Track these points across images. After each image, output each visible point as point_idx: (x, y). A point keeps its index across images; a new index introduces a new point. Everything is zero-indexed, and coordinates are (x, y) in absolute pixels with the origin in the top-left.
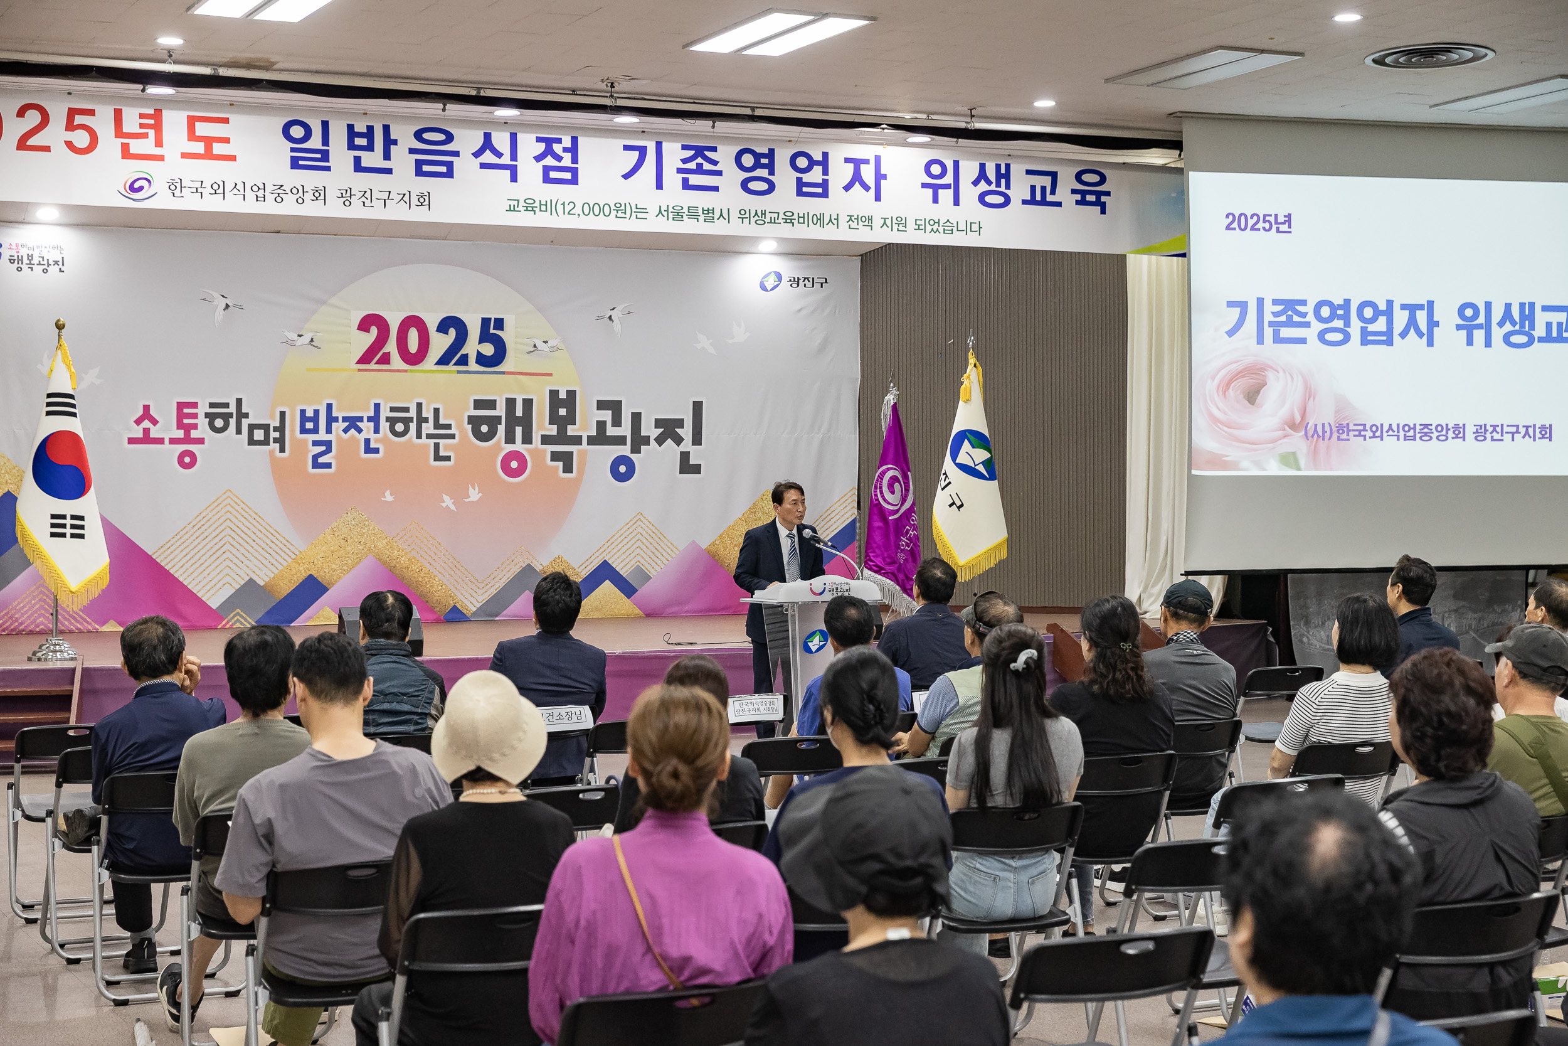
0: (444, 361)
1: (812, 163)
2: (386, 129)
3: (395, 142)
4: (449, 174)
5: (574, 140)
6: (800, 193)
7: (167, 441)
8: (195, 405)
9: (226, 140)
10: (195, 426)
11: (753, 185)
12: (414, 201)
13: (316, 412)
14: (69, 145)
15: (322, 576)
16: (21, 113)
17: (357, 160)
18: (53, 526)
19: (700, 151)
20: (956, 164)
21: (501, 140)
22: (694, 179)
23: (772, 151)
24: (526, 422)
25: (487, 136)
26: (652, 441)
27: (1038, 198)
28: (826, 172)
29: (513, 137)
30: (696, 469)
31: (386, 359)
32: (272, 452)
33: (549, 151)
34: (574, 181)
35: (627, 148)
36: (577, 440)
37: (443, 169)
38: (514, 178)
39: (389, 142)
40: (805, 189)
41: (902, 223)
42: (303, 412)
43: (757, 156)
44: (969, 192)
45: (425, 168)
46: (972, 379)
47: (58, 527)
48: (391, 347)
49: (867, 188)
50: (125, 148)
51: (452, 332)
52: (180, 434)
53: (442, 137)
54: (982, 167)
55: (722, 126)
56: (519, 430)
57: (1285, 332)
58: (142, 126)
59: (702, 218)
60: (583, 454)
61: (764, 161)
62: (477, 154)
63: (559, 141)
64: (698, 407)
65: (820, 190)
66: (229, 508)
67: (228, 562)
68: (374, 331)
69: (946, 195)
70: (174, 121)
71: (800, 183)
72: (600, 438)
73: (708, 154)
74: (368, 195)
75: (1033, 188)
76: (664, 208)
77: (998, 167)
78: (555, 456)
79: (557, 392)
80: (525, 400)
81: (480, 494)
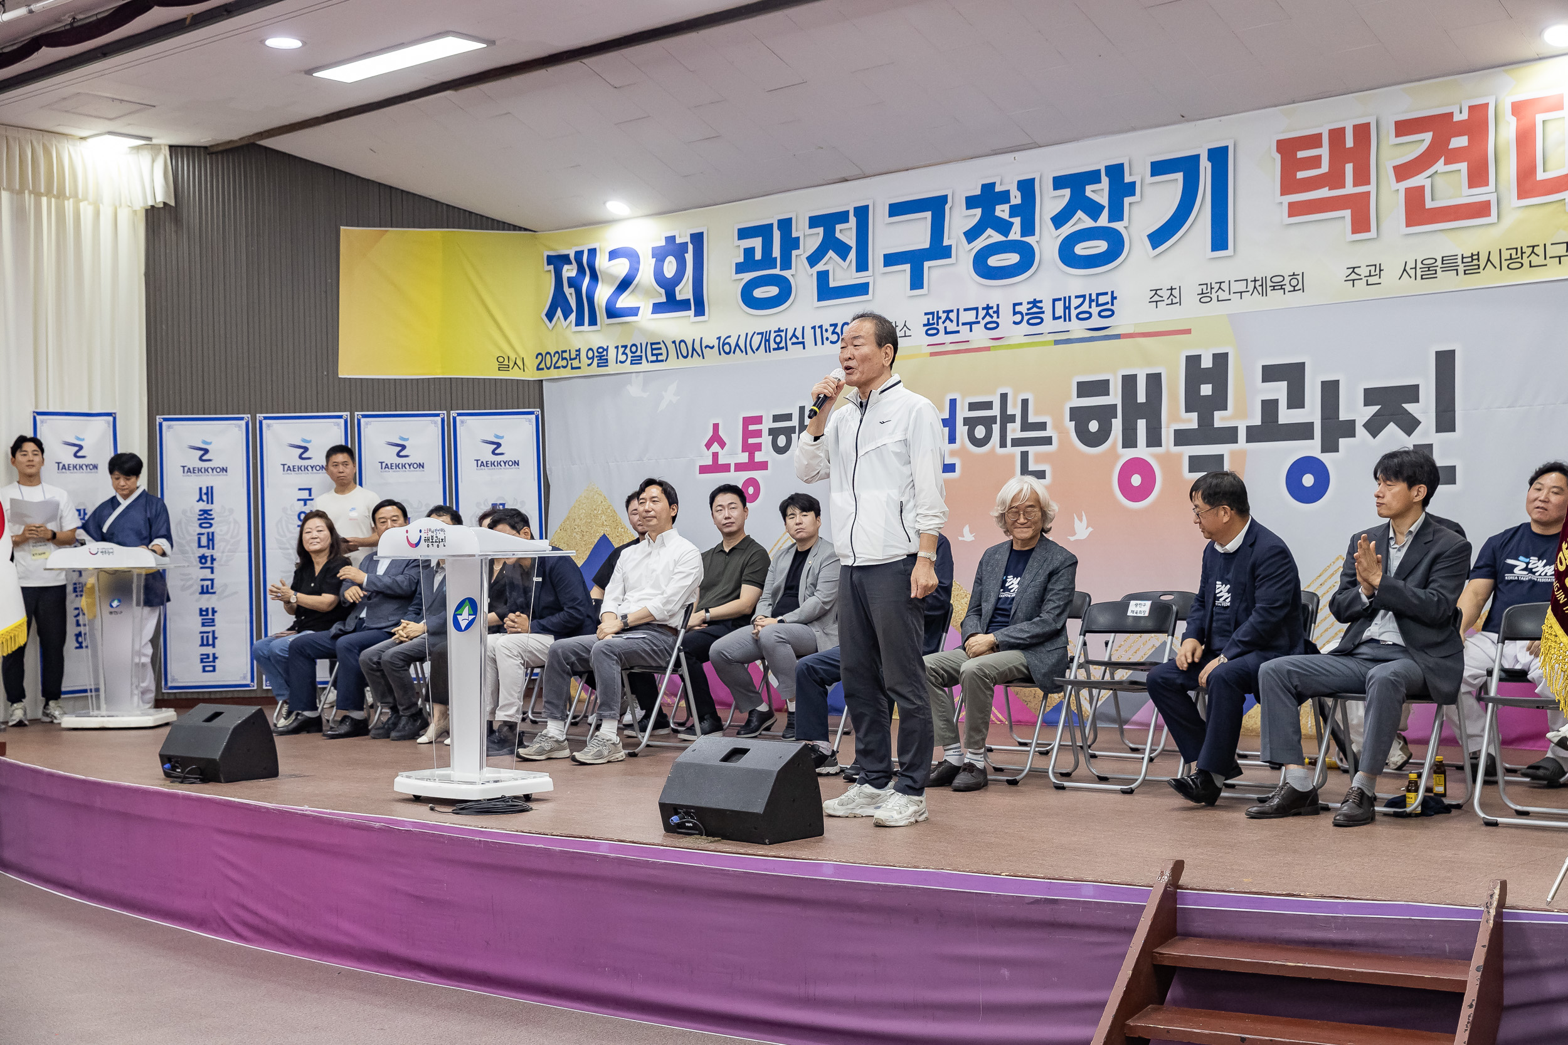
7: (733, 468)
8: (758, 420)
10: (759, 447)
24: (1152, 411)
26: (1360, 430)
36: (1229, 436)
52: (745, 458)
56: (1142, 424)
60: (1241, 457)
64: (1446, 360)
72: (1269, 429)
78: (1197, 464)
79: (1198, 358)
80: (1150, 377)
81: (1090, 529)
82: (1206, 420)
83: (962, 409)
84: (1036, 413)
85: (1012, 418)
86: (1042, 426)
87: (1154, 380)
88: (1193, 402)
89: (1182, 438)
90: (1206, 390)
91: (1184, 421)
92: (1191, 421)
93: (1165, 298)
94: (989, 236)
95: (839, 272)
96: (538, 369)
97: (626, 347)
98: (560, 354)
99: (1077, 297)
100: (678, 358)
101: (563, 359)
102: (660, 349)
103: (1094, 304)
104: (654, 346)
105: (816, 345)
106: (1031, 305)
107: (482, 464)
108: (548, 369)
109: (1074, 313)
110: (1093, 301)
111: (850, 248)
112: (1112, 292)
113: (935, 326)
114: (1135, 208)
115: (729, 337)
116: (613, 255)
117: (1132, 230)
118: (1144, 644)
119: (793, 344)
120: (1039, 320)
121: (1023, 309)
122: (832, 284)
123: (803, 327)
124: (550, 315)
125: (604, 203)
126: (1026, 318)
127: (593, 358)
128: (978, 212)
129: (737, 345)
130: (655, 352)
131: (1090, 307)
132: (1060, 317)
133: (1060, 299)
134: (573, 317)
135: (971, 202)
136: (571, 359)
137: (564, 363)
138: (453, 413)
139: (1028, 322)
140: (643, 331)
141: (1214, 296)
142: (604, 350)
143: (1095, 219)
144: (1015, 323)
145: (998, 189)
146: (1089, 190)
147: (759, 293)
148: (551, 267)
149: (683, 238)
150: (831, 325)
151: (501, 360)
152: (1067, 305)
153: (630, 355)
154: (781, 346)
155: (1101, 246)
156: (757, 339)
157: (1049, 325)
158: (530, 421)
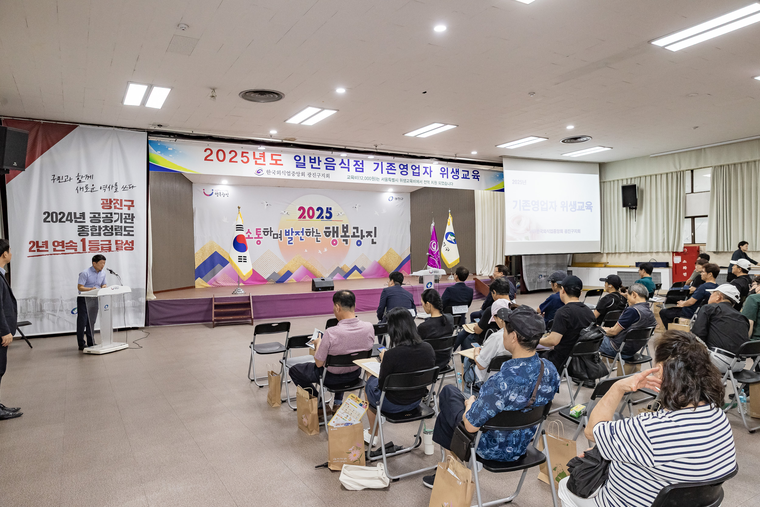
0: (318, 218)
1: (416, 168)
2: (319, 158)
3: (321, 161)
4: (334, 169)
5: (363, 161)
6: (413, 175)
7: (254, 238)
8: (260, 229)
9: (281, 160)
10: (260, 234)
11: (403, 173)
12: (326, 176)
13: (289, 230)
14: (242, 161)
15: (291, 270)
16: (230, 153)
17: (312, 165)
18: (239, 259)
19: (391, 164)
20: (447, 168)
21: (346, 161)
22: (390, 171)
23: (407, 165)
24: (337, 232)
25: (342, 160)
26: (365, 236)
27: (465, 177)
28: (419, 170)
29: (348, 160)
30: (375, 243)
31: (305, 218)
32: (279, 240)
33: (357, 164)
34: (363, 171)
35: (374, 163)
36: (349, 236)
37: (332, 168)
38: (349, 171)
39: (319, 161)
40: (415, 174)
41: (436, 182)
42: (286, 230)
43: (404, 166)
44: (450, 175)
45: (328, 168)
46: (450, 220)
47: (240, 259)
48: (306, 214)
49: (428, 174)
50: (256, 162)
51: (320, 211)
52: (257, 236)
53: (332, 160)
54: (453, 169)
55: (396, 159)
56: (335, 234)
57: (526, 208)
58: (260, 156)
59: (392, 181)
60: (350, 240)
61: (405, 167)
62: (340, 164)
63: (359, 161)
64: (375, 228)
65: (418, 174)
66: (269, 254)
67: (269, 268)
68: (302, 210)
69: (445, 176)
70: (268, 155)
71: (413, 173)
72: (354, 236)
73: (393, 165)
74: (315, 174)
75: (464, 174)
76: (383, 178)
77: (456, 169)
78: (344, 240)
82: (345, 234)
86: (320, 234)
87: (337, 228)
88: (343, 231)
89: (342, 236)
90: (345, 230)
92: (343, 234)
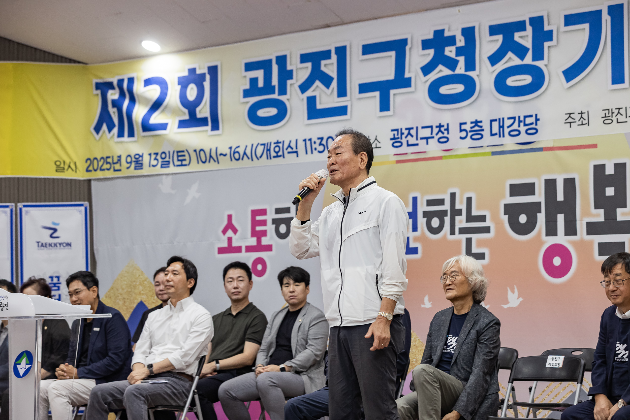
7: (244, 249)
8: (264, 212)
10: (264, 233)
24: (569, 208)
52: (253, 242)
56: (561, 218)
78: (601, 249)
79: (604, 166)
80: (565, 180)
81: (521, 299)
82: (610, 215)
83: (422, 205)
84: (478, 208)
85: (459, 212)
86: (482, 218)
87: (570, 183)
88: (600, 201)
89: (593, 228)
90: (610, 191)
91: (594, 216)
92: (599, 216)
93: (577, 120)
94: (441, 71)
95: (323, 96)
96: (88, 171)
97: (156, 154)
98: (105, 159)
99: (509, 118)
100: (198, 163)
101: (108, 163)
102: (184, 156)
103: (522, 124)
104: (180, 154)
105: (307, 153)
106: (473, 125)
107: (43, 246)
108: (95, 170)
109: (507, 131)
110: (521, 121)
111: (332, 79)
112: (536, 115)
113: (399, 140)
114: (553, 51)
115: (238, 147)
116: (148, 82)
117: (551, 67)
118: (563, 390)
119: (289, 153)
120: (479, 136)
121: (467, 127)
122: (319, 107)
123: (297, 141)
124: (97, 129)
125: (141, 42)
126: (470, 134)
127: (131, 163)
128: (431, 52)
129: (245, 153)
130: (180, 158)
131: (519, 126)
132: (496, 134)
133: (495, 120)
134: (115, 131)
135: (426, 44)
136: (114, 163)
137: (108, 166)
138: (20, 205)
139: (471, 138)
140: (171, 142)
141: (614, 119)
142: (140, 156)
143: (522, 58)
144: (461, 138)
145: (447, 34)
146: (517, 37)
147: (262, 113)
148: (99, 92)
149: (202, 69)
150: (319, 139)
151: (58, 163)
152: (501, 124)
153: (160, 160)
154: (279, 154)
155: (526, 79)
156: (260, 149)
157: (487, 140)
158: (80, 211)
